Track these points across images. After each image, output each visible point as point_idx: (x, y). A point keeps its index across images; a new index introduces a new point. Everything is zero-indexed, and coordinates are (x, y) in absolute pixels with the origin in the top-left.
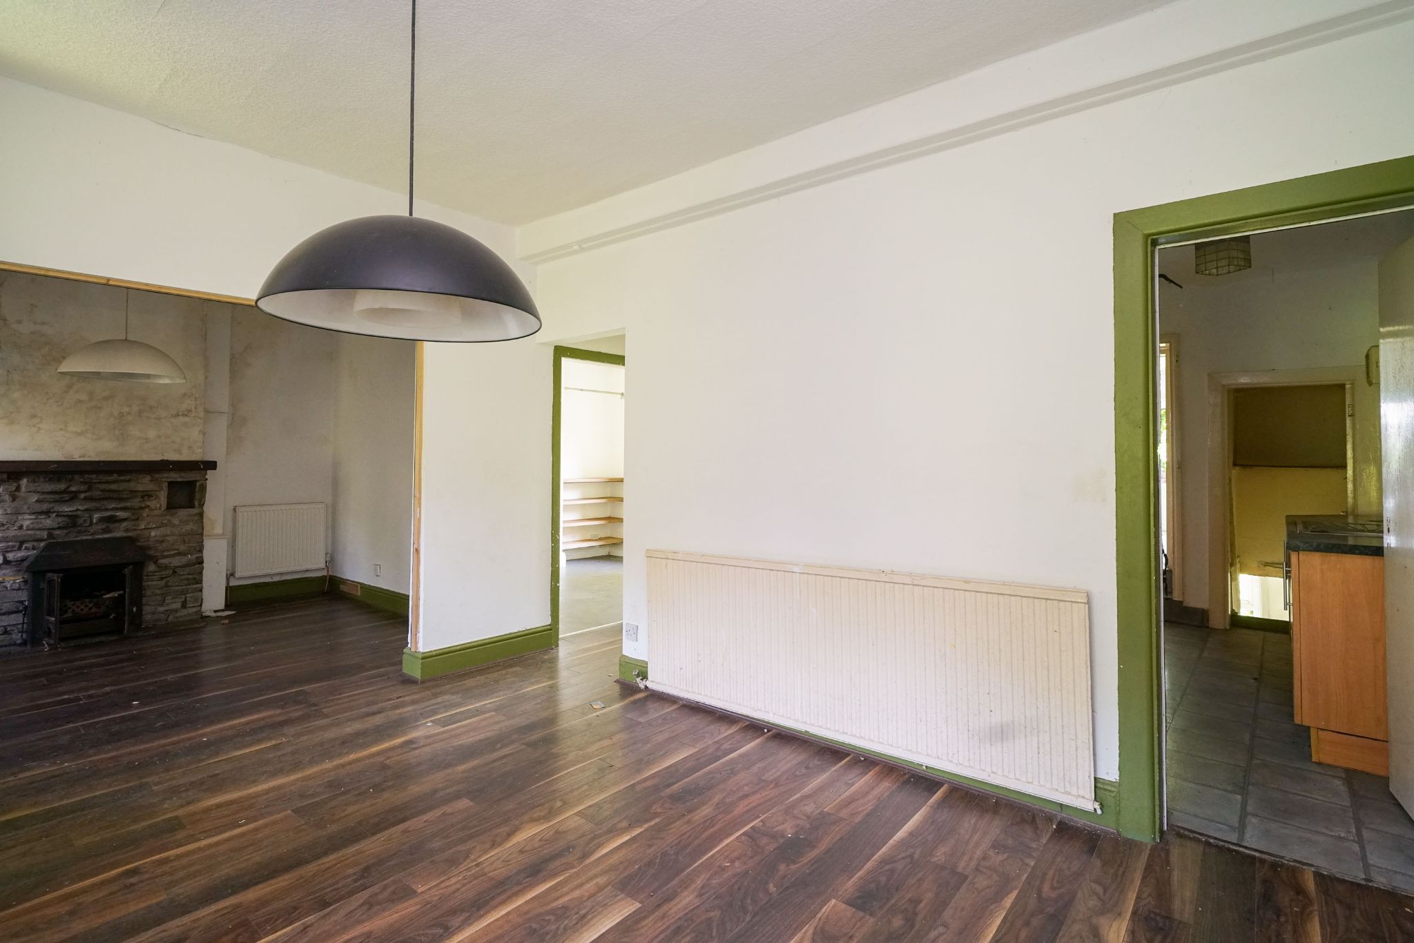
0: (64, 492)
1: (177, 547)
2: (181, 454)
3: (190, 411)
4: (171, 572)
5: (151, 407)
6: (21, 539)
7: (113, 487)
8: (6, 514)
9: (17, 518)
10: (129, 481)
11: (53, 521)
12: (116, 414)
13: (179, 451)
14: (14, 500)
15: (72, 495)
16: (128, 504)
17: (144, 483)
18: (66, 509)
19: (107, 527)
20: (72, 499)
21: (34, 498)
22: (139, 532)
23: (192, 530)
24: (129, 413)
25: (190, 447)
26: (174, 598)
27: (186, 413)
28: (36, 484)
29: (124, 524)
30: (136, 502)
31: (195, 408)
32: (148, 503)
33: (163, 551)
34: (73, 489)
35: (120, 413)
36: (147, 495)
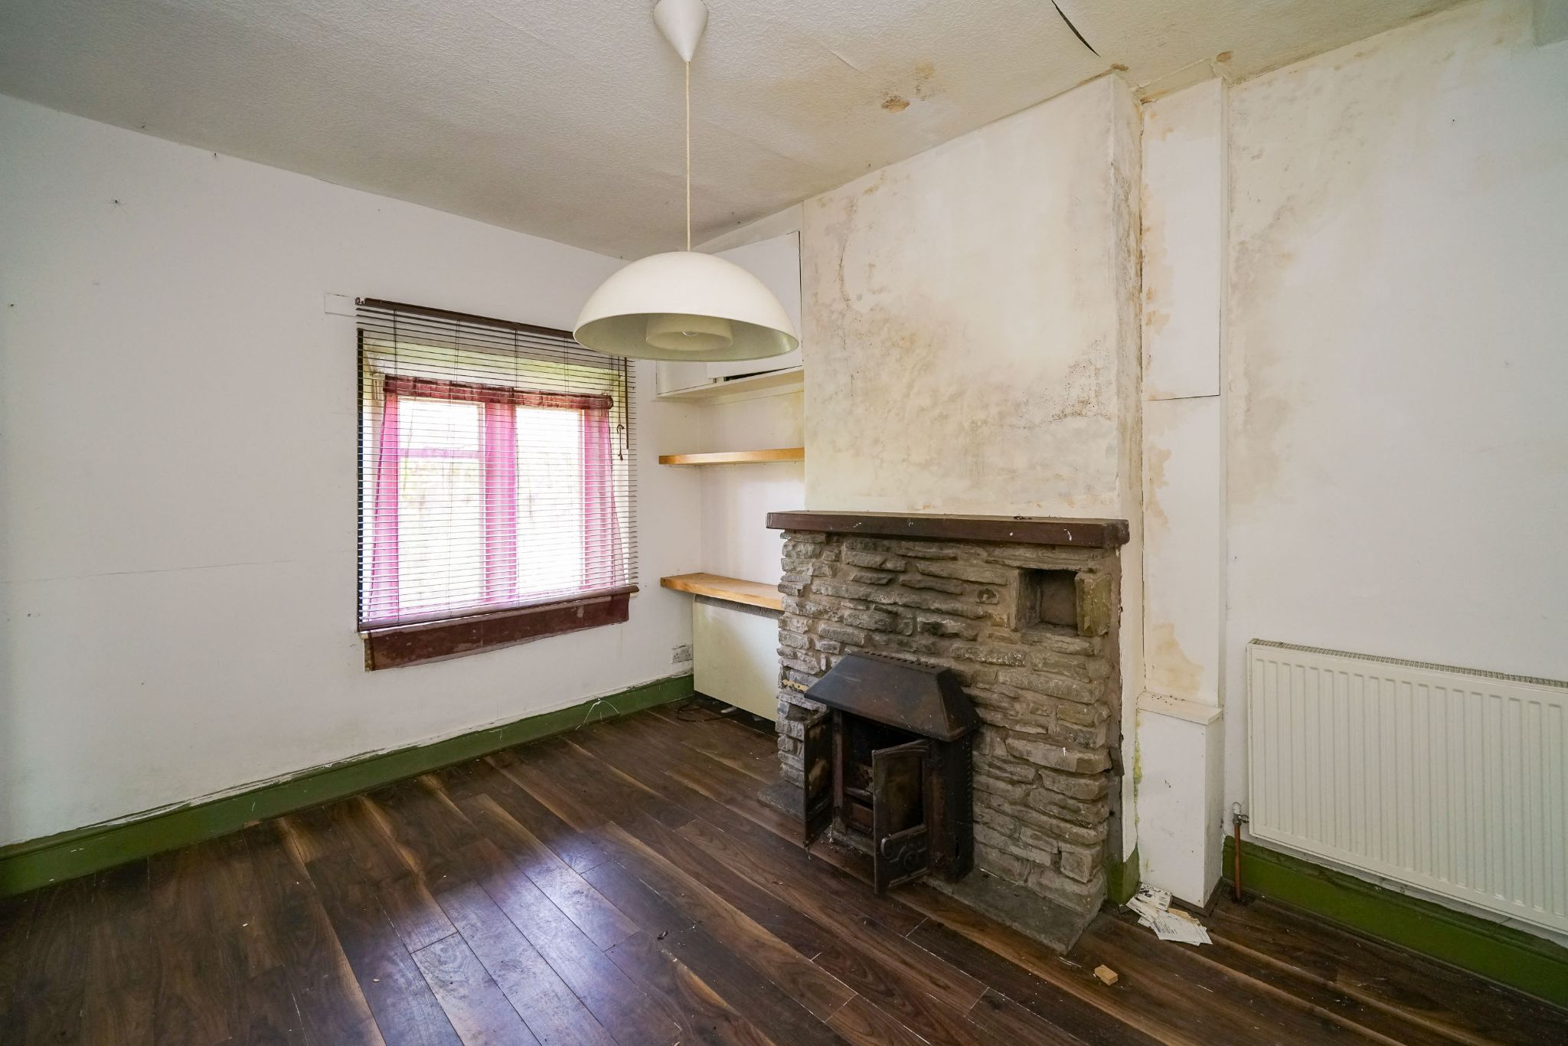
0: (880, 569)
1: (1042, 720)
2: (1071, 504)
3: (1085, 403)
4: (1030, 774)
5: (1018, 405)
6: (845, 638)
7: (934, 568)
8: (827, 595)
9: (840, 604)
10: (954, 559)
11: (870, 617)
12: (966, 425)
13: (1067, 498)
14: (834, 575)
15: (890, 576)
16: (957, 606)
17: (973, 566)
18: (884, 598)
19: (933, 644)
20: (890, 582)
21: (854, 573)
22: (978, 667)
23: (1069, 688)
24: (985, 422)
25: (1089, 488)
26: (1037, 838)
27: (1078, 408)
28: (855, 553)
29: (957, 644)
30: (967, 604)
31: (1097, 394)
32: (990, 609)
33: (1017, 722)
34: (889, 565)
35: (973, 422)
36: (988, 592)
